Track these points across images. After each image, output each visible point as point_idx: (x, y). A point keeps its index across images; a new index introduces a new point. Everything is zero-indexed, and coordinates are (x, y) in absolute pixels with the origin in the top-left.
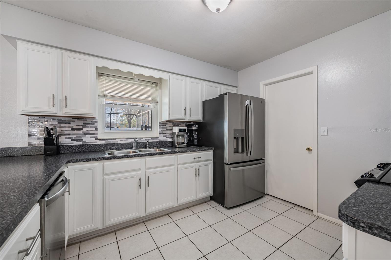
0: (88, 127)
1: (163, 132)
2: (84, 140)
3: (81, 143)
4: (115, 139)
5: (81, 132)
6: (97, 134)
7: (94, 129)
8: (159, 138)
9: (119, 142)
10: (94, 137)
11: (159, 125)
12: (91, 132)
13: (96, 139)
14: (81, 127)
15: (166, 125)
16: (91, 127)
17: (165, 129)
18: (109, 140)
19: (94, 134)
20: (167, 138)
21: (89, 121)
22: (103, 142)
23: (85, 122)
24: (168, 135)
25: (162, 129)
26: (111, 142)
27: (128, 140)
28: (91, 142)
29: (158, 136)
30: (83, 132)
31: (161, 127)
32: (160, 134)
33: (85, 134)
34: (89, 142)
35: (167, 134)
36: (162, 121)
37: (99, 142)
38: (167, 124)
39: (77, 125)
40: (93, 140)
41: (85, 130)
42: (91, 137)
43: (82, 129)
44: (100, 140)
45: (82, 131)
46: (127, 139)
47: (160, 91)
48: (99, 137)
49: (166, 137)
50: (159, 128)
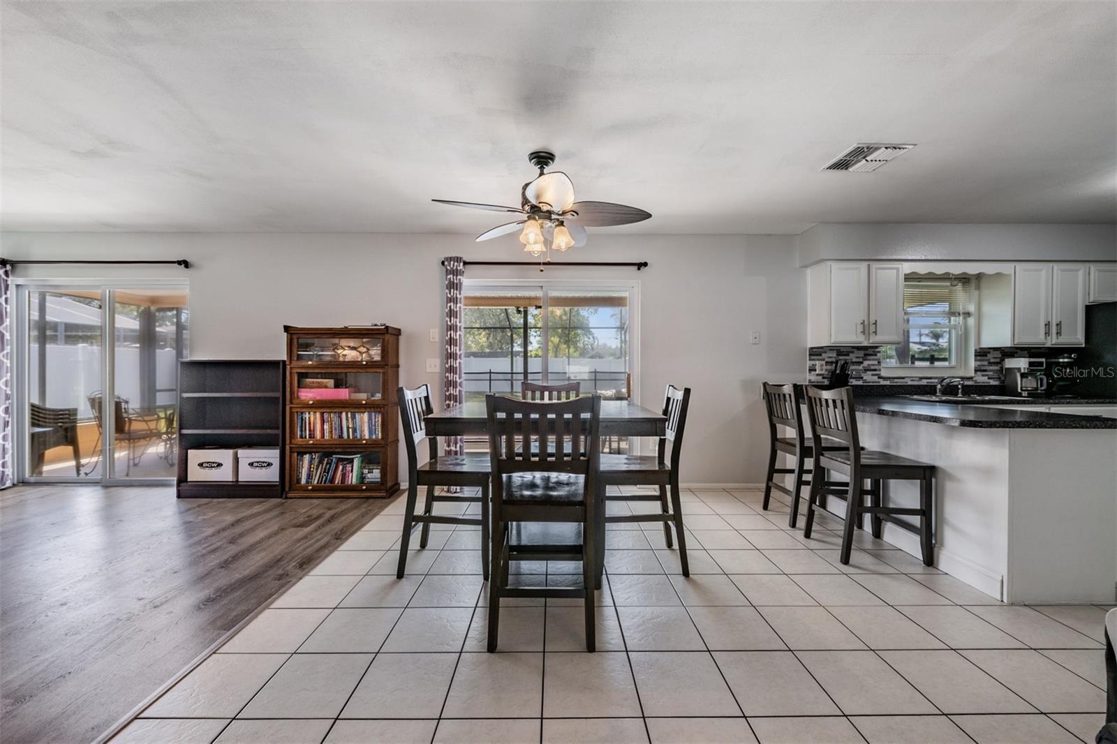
0: (869, 360)
1: (982, 368)
2: (864, 378)
3: (860, 383)
4: (903, 378)
5: (861, 367)
6: (880, 370)
7: (876, 362)
8: (974, 379)
9: (910, 383)
10: (876, 375)
11: (976, 356)
12: (872, 367)
13: (879, 378)
14: (861, 360)
15: (988, 355)
16: (873, 360)
17: (986, 363)
18: (896, 380)
19: (875, 370)
20: (989, 378)
21: (870, 351)
22: (888, 383)
23: (867, 352)
24: (991, 373)
25: (979, 363)
26: (897, 382)
27: (923, 380)
28: (873, 382)
29: (972, 374)
30: (863, 367)
31: (978, 358)
32: (976, 371)
33: (866, 370)
34: (869, 382)
35: (990, 371)
36: (981, 348)
37: (883, 382)
38: (989, 353)
39: (857, 357)
40: (876, 378)
41: (866, 363)
42: (873, 375)
43: (862, 363)
44: (885, 379)
45: (862, 365)
46: (921, 378)
47: (976, 293)
48: (883, 373)
49: (987, 378)
50: (976, 360)
